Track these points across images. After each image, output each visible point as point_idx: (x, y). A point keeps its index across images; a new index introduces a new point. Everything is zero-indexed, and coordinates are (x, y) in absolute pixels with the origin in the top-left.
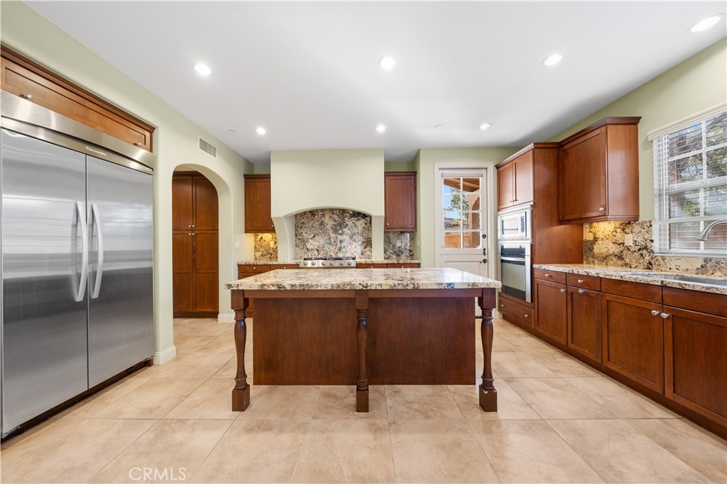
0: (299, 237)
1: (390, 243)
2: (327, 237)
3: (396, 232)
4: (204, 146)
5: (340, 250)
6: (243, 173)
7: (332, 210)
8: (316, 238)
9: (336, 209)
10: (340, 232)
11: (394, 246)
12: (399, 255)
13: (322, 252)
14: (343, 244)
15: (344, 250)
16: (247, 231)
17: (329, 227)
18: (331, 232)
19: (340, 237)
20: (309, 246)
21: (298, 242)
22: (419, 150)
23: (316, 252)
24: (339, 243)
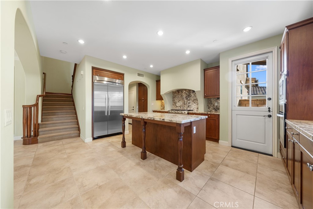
0: (174, 101)
1: (212, 104)
2: (184, 101)
3: (215, 98)
4: (139, 75)
5: (188, 107)
6: (155, 80)
7: (185, 90)
8: (180, 102)
9: (187, 89)
10: (189, 99)
11: (214, 105)
12: (216, 110)
13: (182, 108)
14: (190, 104)
15: (190, 107)
16: (157, 100)
17: (184, 97)
18: (185, 99)
19: (188, 102)
20: (177, 105)
21: (173, 103)
22: (220, 53)
23: (179, 107)
24: (188, 104)
